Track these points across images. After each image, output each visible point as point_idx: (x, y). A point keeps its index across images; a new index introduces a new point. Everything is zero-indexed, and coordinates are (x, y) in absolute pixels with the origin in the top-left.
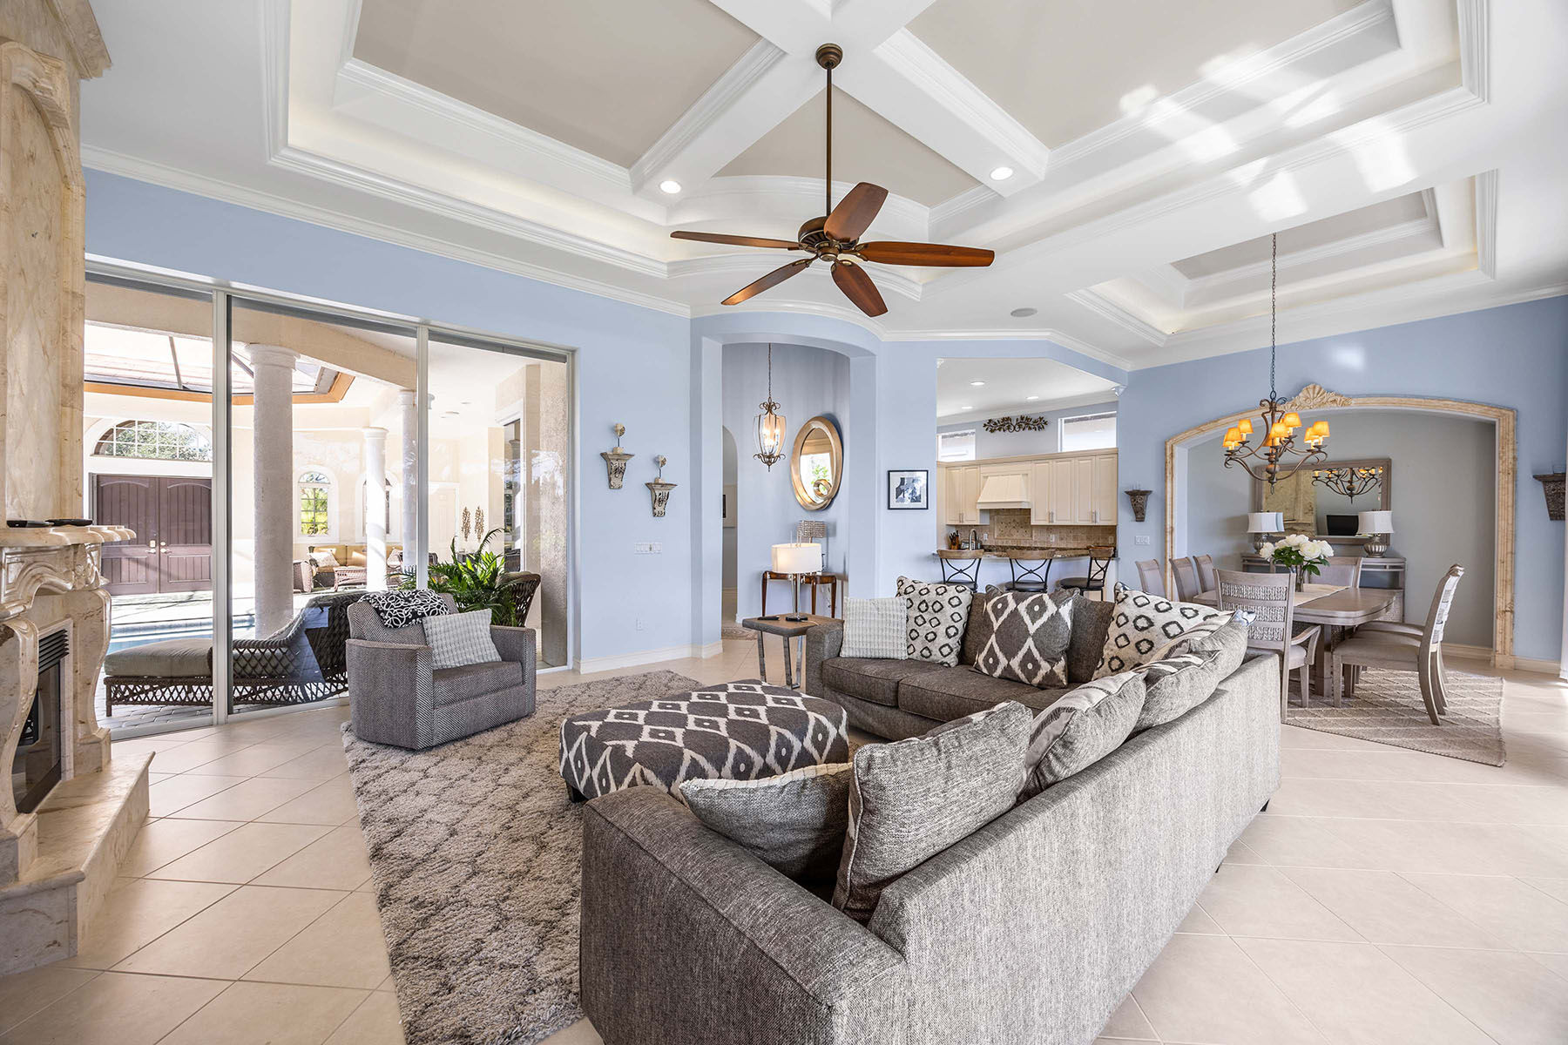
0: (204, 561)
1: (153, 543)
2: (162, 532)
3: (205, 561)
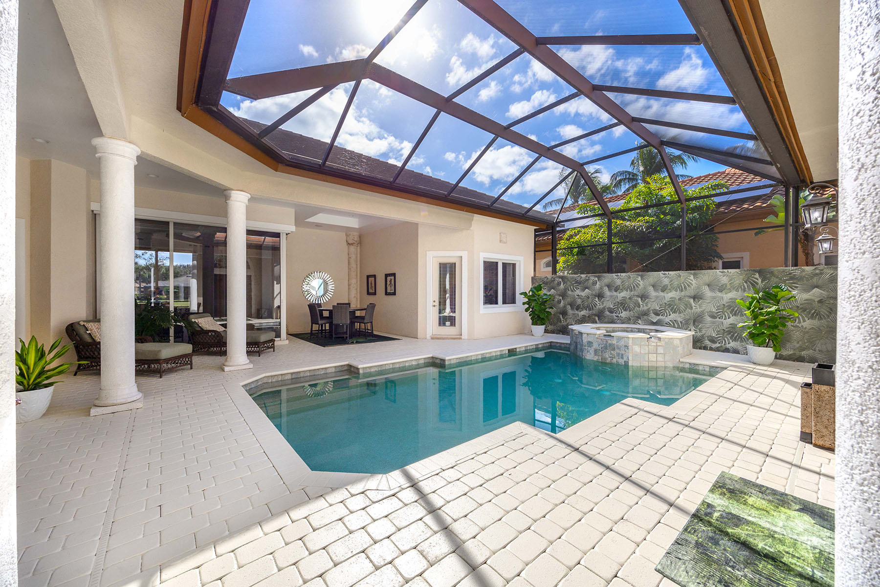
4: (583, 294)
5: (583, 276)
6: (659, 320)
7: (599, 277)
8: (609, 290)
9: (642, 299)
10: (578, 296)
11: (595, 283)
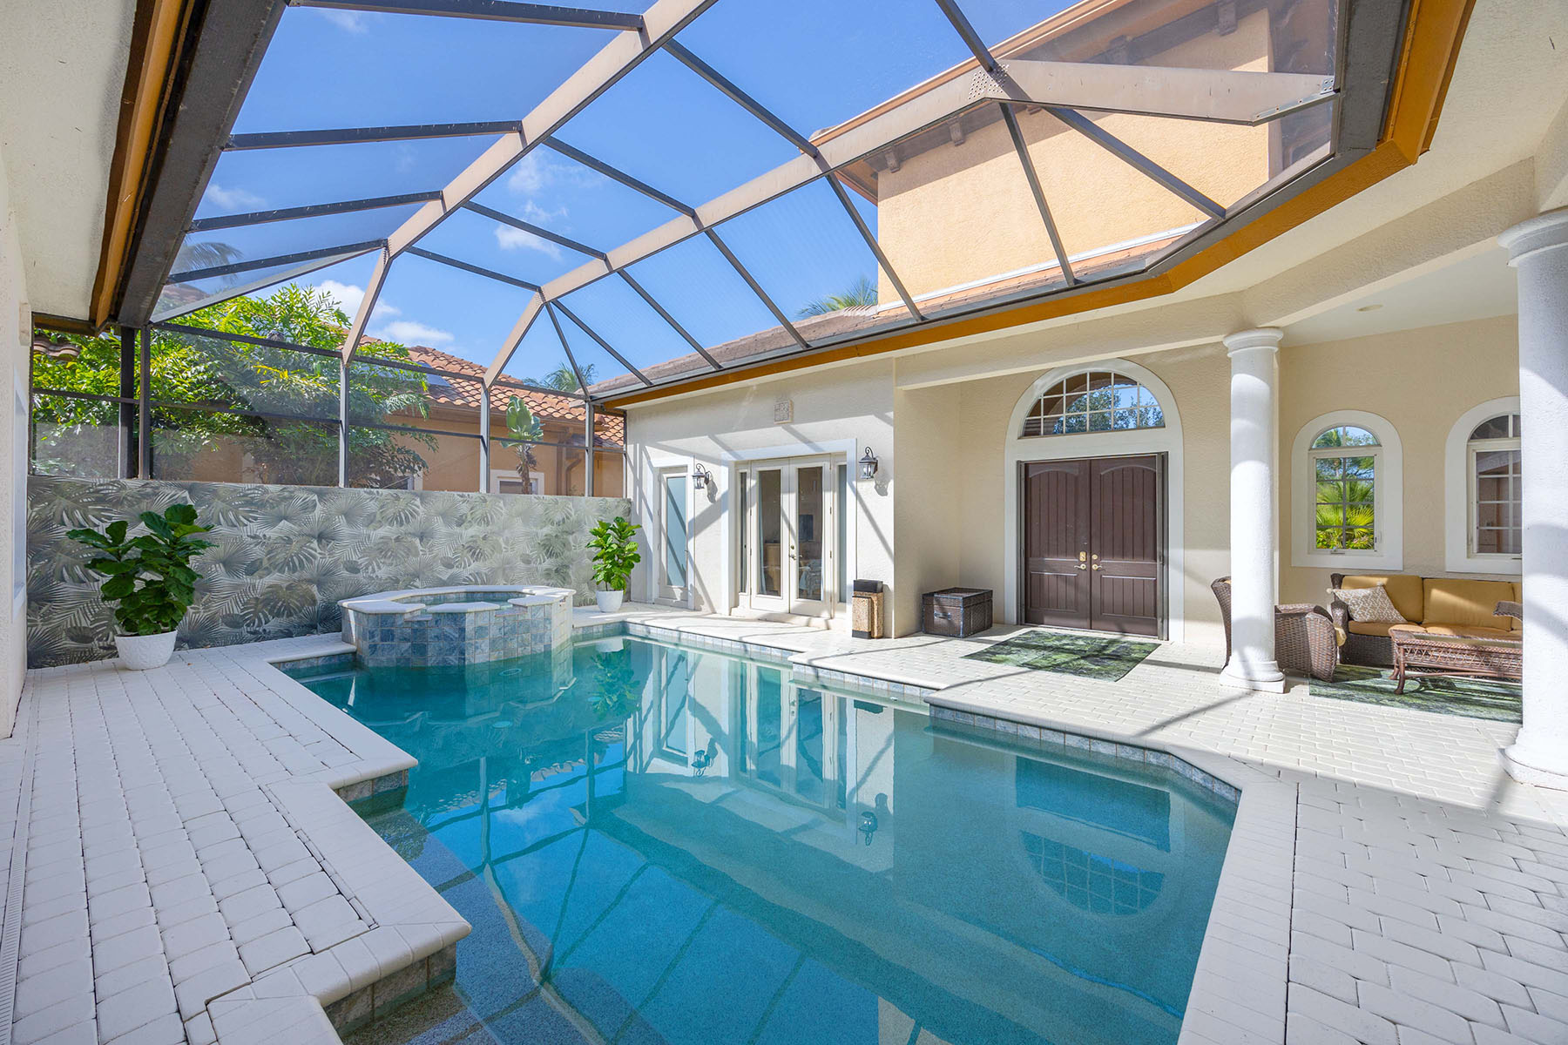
0: (1147, 586)
1: (1083, 556)
2: (1093, 540)
3: (1149, 588)
4: (272, 533)
5: (274, 488)
6: (451, 575)
7: (321, 495)
8: (348, 522)
9: (421, 540)
10: (255, 537)
11: (308, 507)
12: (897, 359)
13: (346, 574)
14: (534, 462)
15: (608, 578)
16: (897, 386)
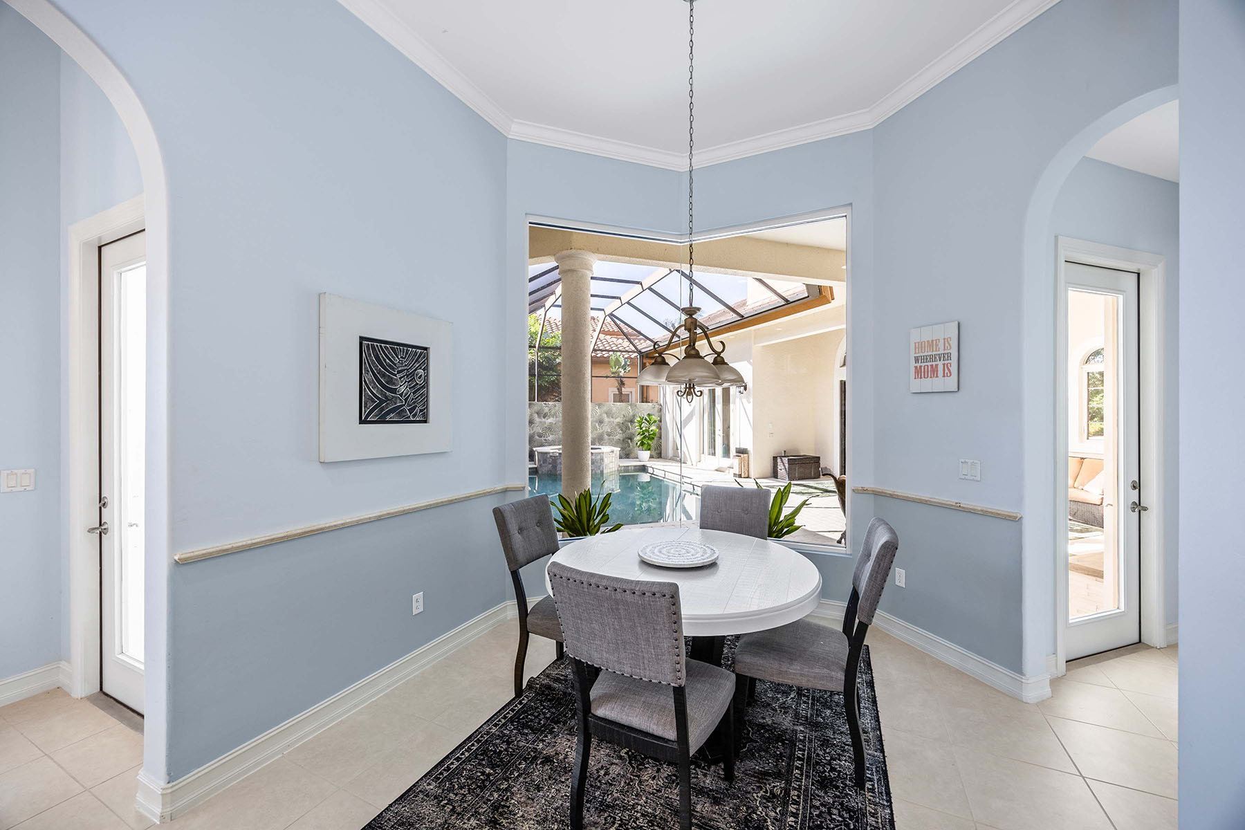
12: (755, 330)
13: (537, 437)
14: (624, 384)
15: (642, 444)
16: (755, 344)
